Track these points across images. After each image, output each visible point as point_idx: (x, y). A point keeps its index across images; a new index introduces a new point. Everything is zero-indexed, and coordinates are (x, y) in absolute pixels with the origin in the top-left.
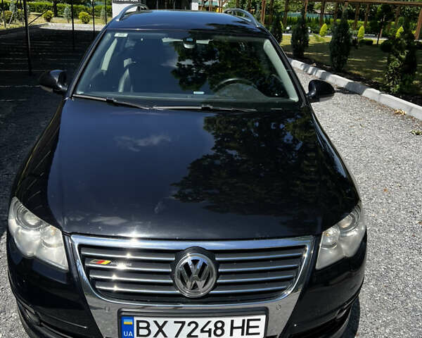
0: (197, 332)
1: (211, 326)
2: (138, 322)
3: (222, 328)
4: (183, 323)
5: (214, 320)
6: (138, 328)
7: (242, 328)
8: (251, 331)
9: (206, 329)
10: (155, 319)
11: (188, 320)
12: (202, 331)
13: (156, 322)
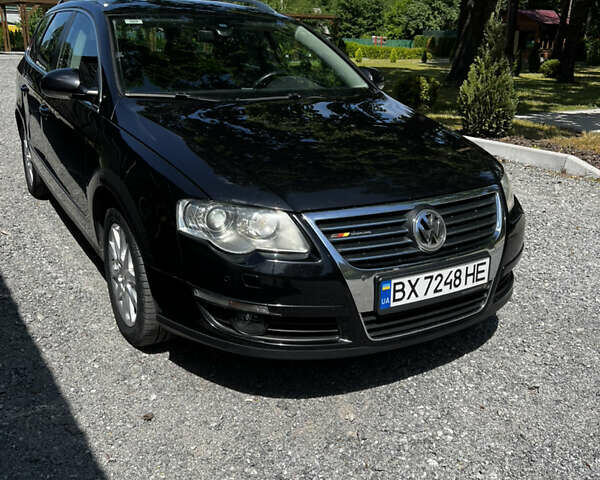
0: (441, 286)
1: (452, 277)
2: (395, 284)
3: (459, 278)
4: (431, 277)
5: (454, 269)
6: (395, 291)
7: (473, 274)
8: (480, 276)
9: (449, 281)
10: (408, 279)
11: (435, 274)
12: (446, 284)
13: (409, 281)
